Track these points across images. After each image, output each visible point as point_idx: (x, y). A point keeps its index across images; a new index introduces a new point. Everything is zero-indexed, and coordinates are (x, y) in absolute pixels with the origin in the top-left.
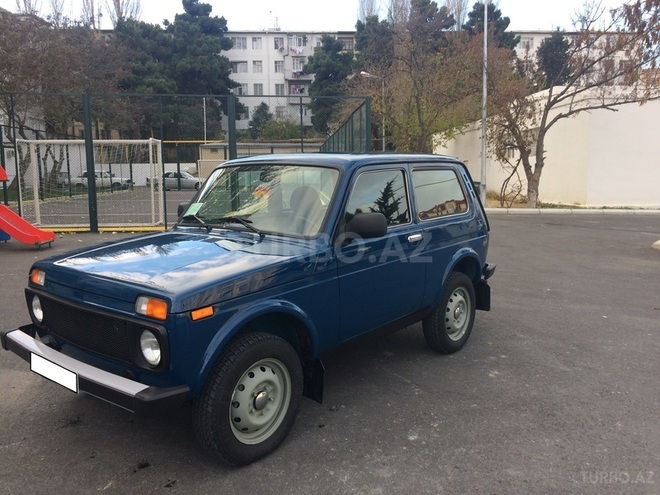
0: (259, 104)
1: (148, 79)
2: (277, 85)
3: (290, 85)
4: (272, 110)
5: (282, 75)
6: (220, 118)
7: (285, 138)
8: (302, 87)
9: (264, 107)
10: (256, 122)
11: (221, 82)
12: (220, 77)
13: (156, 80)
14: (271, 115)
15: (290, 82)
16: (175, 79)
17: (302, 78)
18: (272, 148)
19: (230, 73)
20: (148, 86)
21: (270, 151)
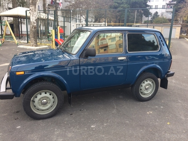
0: (155, 12)
1: (122, 5)
2: (163, 6)
3: (167, 5)
4: (159, 14)
5: (165, 2)
6: (142, 17)
7: (161, 23)
8: (172, 6)
9: (157, 13)
10: (154, 18)
11: (144, 5)
12: (144, 4)
13: (124, 6)
14: (159, 15)
15: (168, 4)
16: (130, 5)
17: (172, 3)
18: (154, 26)
19: (147, 2)
20: (121, 7)
21: (153, 27)
